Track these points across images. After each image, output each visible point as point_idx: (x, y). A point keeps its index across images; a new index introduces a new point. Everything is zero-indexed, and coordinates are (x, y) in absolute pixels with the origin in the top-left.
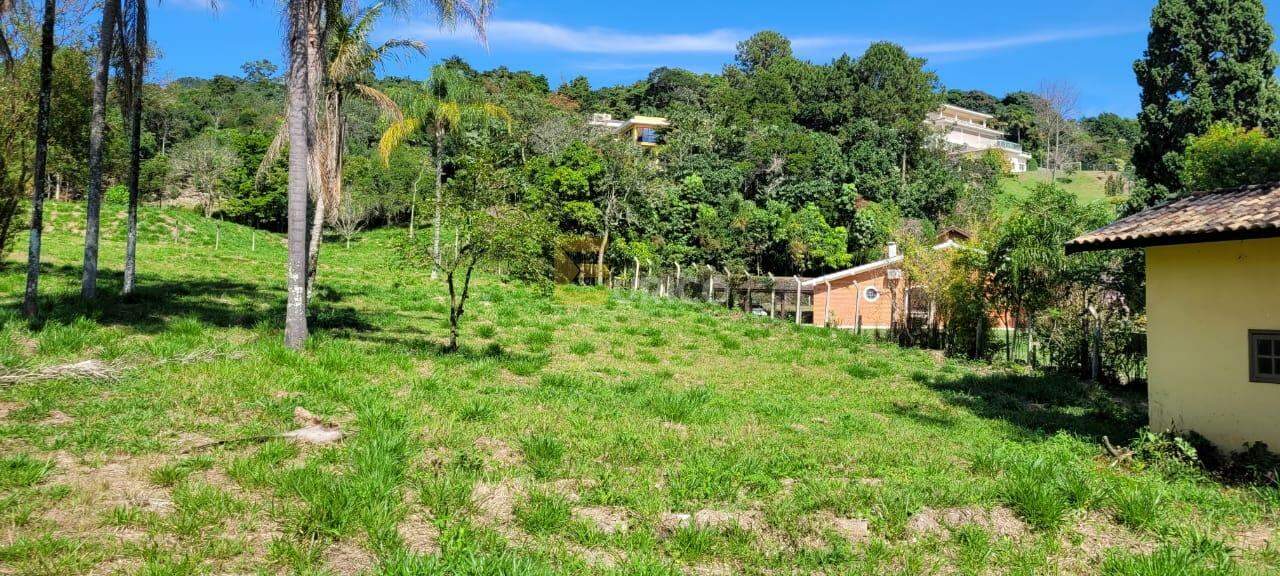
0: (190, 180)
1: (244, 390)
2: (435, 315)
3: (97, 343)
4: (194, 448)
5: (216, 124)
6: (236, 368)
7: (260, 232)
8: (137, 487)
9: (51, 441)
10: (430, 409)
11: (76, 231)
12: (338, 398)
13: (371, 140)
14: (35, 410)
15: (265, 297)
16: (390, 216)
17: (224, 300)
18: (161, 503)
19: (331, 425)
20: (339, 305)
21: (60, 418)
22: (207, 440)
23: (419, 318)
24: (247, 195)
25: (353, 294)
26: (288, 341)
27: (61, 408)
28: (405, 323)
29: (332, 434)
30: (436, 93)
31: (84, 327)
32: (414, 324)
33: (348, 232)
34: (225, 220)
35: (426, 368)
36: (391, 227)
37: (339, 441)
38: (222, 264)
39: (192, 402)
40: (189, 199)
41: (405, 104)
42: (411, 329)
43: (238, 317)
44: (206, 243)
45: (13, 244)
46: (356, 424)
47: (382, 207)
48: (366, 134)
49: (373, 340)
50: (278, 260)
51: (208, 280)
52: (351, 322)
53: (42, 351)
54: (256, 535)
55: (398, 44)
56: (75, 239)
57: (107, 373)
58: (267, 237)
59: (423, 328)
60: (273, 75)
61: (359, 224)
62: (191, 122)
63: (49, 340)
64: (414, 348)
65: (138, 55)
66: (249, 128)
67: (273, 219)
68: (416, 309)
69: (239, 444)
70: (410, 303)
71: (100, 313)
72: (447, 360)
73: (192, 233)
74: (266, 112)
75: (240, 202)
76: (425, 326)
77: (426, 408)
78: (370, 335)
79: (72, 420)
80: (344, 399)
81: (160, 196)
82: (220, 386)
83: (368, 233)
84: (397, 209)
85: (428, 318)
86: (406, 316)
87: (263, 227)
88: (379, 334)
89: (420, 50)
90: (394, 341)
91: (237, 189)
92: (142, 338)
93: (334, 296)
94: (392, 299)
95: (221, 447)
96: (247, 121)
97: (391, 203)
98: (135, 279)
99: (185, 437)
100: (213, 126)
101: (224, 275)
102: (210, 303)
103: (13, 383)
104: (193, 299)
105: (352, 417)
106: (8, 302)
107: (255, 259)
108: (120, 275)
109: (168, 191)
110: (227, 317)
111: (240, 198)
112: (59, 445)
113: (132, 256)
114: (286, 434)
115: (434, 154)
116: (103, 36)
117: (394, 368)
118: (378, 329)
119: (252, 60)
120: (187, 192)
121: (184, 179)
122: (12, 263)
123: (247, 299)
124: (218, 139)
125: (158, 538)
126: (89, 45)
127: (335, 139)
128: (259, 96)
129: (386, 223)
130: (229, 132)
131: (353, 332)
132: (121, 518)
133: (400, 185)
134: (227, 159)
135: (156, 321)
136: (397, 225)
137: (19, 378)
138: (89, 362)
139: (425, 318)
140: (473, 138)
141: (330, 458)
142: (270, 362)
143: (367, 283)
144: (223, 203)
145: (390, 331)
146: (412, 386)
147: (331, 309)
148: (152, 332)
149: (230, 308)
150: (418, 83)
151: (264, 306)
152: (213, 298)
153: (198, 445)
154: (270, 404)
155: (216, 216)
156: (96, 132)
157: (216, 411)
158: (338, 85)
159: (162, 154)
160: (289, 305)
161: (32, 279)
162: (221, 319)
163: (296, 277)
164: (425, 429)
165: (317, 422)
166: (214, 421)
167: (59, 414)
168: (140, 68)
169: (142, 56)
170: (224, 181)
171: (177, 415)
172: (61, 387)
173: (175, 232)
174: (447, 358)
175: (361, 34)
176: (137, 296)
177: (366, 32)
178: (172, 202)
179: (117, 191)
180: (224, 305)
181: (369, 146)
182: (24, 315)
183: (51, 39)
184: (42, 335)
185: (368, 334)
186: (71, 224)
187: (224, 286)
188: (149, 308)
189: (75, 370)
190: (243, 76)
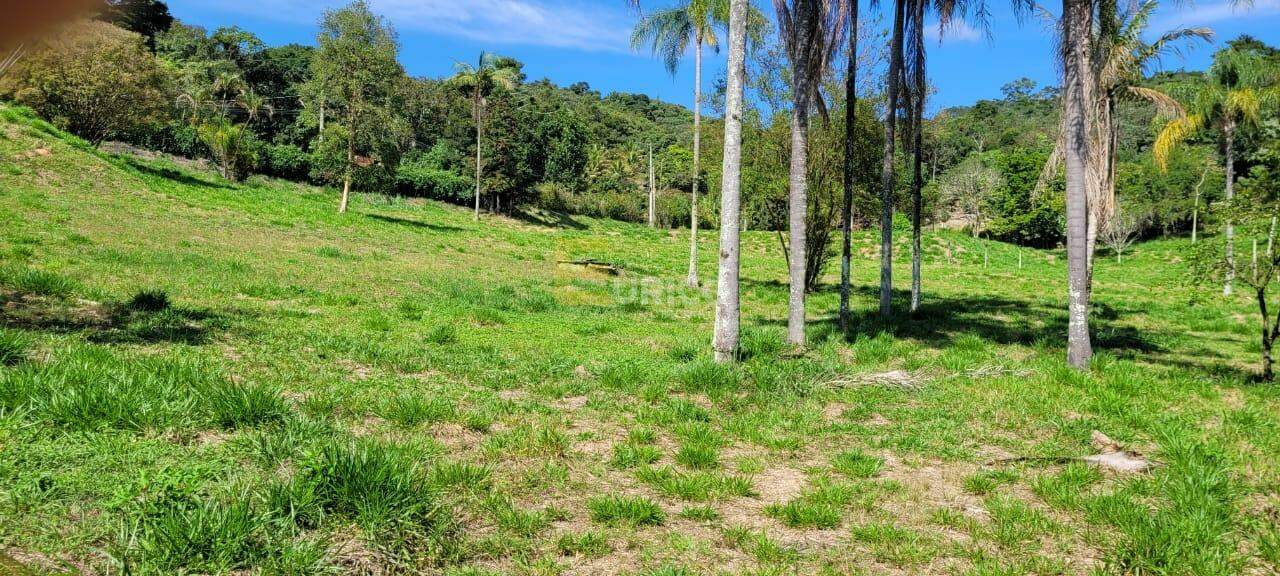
0: (957, 203)
1: (1036, 410)
2: (1236, 337)
3: (899, 355)
4: (997, 461)
5: (980, 147)
6: (1023, 385)
7: (1026, 249)
8: (953, 491)
9: (877, 440)
10: (1251, 446)
11: (867, 255)
12: (1135, 424)
13: (1141, 144)
14: (861, 412)
15: (1040, 315)
16: (1167, 225)
17: (1000, 317)
18: (976, 510)
19: (1135, 454)
20: (1117, 323)
21: (880, 421)
22: (1007, 455)
23: (1215, 340)
24: (1011, 213)
25: (1131, 312)
26: (1072, 361)
27: (880, 412)
28: (1197, 345)
29: (1134, 464)
30: (1223, 82)
31: (886, 340)
32: (1212, 346)
33: (1118, 246)
34: (991, 239)
35: (1235, 399)
36: (1169, 237)
37: (1145, 471)
38: (992, 282)
39: (987, 416)
40: (958, 221)
41: (1185, 101)
42: (1208, 353)
43: (1015, 334)
44: (975, 262)
45: (826, 268)
46: (1162, 455)
47: (1156, 216)
48: (1135, 139)
49: (1165, 363)
50: (1045, 277)
51: (981, 298)
52: (1134, 342)
53: (858, 361)
54: (1074, 559)
55: (1178, 36)
56: (868, 262)
57: (912, 383)
58: (1032, 254)
59: (1222, 352)
60: (1033, 92)
61: (1131, 236)
62: (957, 148)
63: (861, 349)
64: (1215, 374)
65: (917, 93)
66: (1010, 148)
67: (1037, 236)
68: (1210, 329)
69: (1039, 462)
70: (1202, 323)
71: (896, 328)
72: (1261, 390)
73: (963, 253)
74: (1027, 130)
75: (1006, 221)
76: (1223, 349)
77: (1244, 445)
78: (1157, 357)
79: (890, 423)
80: (1144, 427)
81: (933, 221)
82: (1012, 402)
83: (1142, 245)
84: (1174, 217)
85: (1227, 340)
86: (1198, 338)
87: (1027, 244)
88: (1168, 357)
89: (1205, 36)
90: (1188, 365)
91: (1001, 208)
92: (934, 353)
93: (1110, 313)
94: (1179, 318)
95: (1023, 463)
96: (1008, 141)
97: (1168, 210)
98: (921, 296)
99: (986, 449)
100: (977, 150)
101: (995, 293)
102: (987, 319)
103: (841, 387)
104: (972, 316)
105: (1155, 447)
106: (826, 317)
107: (1022, 276)
108: (907, 294)
109: (939, 214)
110: (1004, 335)
111: (1005, 217)
112: (883, 445)
113: (916, 276)
114: (1086, 458)
115: (1223, 152)
116: (890, 82)
117: (1195, 396)
118: (1166, 351)
119: (1010, 81)
120: (954, 215)
121: (952, 203)
122: (825, 284)
123: (1021, 317)
124: (983, 162)
125: (981, 543)
126: (877, 92)
127: (1106, 148)
128: (1019, 115)
129: (1161, 234)
130: (992, 153)
131: (1139, 353)
132: (945, 519)
133: (1178, 189)
134: (992, 180)
135: (943, 336)
136: (1176, 235)
137: (846, 383)
138: (896, 372)
139: (1223, 340)
140: (1271, 128)
141: (1139, 488)
142: (1056, 381)
143: (1145, 300)
144: (987, 224)
145: (1181, 353)
146: (1222, 419)
147: (1110, 328)
148: (940, 347)
149: (1007, 325)
150: (1200, 74)
151: (1039, 324)
152: (988, 315)
153: (1001, 458)
154: (1065, 425)
155: (982, 235)
156: (887, 167)
157: (1011, 427)
158: (1109, 91)
159: (933, 181)
160: (1071, 324)
161: (845, 298)
162: (1001, 336)
163: (1077, 295)
164: (1247, 470)
165: (1119, 449)
166: (1012, 436)
167: (879, 417)
168: (919, 106)
169: (921, 92)
170: (989, 202)
171: (978, 427)
172: (877, 395)
173: (947, 253)
174: (1261, 387)
175: (1134, 32)
176: (923, 313)
177: (1139, 30)
178: (943, 225)
179: (899, 218)
180: (999, 322)
181: (1139, 151)
182: (839, 330)
183: (853, 92)
184: (856, 346)
185: (1155, 356)
186: (864, 250)
187: (995, 304)
188: (934, 325)
189: (887, 379)
190: (1003, 97)
